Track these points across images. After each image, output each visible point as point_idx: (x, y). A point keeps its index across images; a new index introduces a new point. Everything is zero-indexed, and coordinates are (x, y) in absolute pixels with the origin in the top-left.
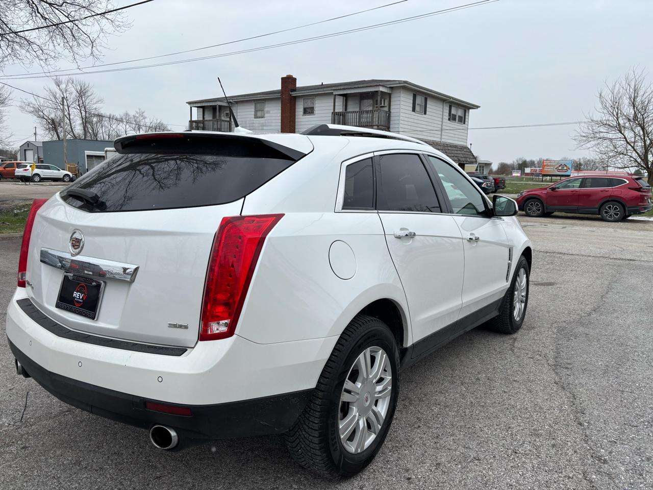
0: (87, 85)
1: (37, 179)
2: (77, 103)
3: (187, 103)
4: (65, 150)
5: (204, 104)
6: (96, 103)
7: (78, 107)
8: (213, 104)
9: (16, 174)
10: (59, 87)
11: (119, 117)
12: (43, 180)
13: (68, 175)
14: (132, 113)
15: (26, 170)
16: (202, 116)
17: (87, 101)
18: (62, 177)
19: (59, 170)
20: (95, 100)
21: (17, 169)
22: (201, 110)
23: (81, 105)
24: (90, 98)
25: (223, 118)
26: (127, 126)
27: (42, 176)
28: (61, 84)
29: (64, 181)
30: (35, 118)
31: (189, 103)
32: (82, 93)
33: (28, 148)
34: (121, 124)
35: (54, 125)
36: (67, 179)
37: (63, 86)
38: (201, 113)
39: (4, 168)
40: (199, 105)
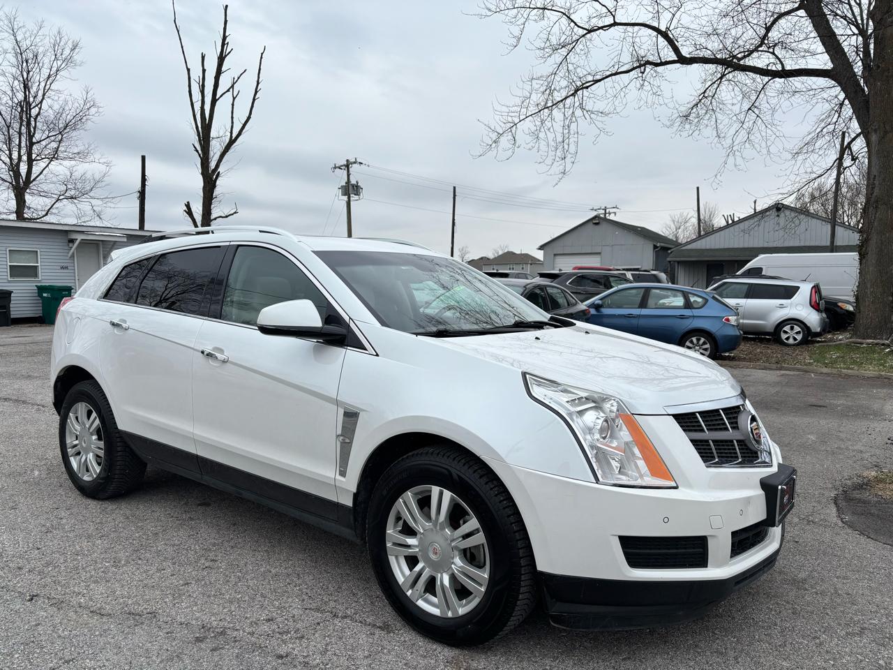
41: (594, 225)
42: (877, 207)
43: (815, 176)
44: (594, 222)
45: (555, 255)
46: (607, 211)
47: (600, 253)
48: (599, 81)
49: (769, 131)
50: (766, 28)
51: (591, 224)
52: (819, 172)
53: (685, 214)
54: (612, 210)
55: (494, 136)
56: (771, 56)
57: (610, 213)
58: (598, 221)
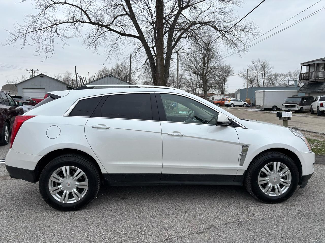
0: (266, 62)
1: (232, 106)
2: (261, 71)
3: (300, 64)
4: (247, 92)
5: (308, 64)
6: (270, 69)
7: (261, 72)
8: (314, 63)
9: (225, 104)
10: (254, 64)
11: (285, 74)
12: (235, 106)
13: (245, 104)
14: (292, 72)
15: (228, 102)
16: (308, 70)
17: (265, 69)
18: (243, 105)
19: (242, 102)
20: (269, 68)
21: (225, 102)
22: (308, 66)
23: (263, 71)
24: (267, 67)
25: (320, 70)
26: (290, 78)
27: (234, 104)
28: (255, 62)
29: (244, 107)
30: (243, 79)
31: (301, 64)
32: (263, 66)
33: (238, 92)
34: (286, 78)
35: (251, 81)
36: (245, 105)
37: (256, 64)
38: (308, 69)
39: (221, 101)
40: (306, 64)
41: (41, 77)
42: (160, 80)
43: (138, 68)
44: (41, 76)
45: (23, 89)
46: (34, 71)
47: (44, 89)
48: (61, 23)
49: (119, 52)
50: (114, 18)
51: (39, 77)
52: (139, 68)
53: (60, 74)
54: (35, 71)
55: (14, 37)
56: (121, 28)
57: (35, 72)
58: (43, 76)
